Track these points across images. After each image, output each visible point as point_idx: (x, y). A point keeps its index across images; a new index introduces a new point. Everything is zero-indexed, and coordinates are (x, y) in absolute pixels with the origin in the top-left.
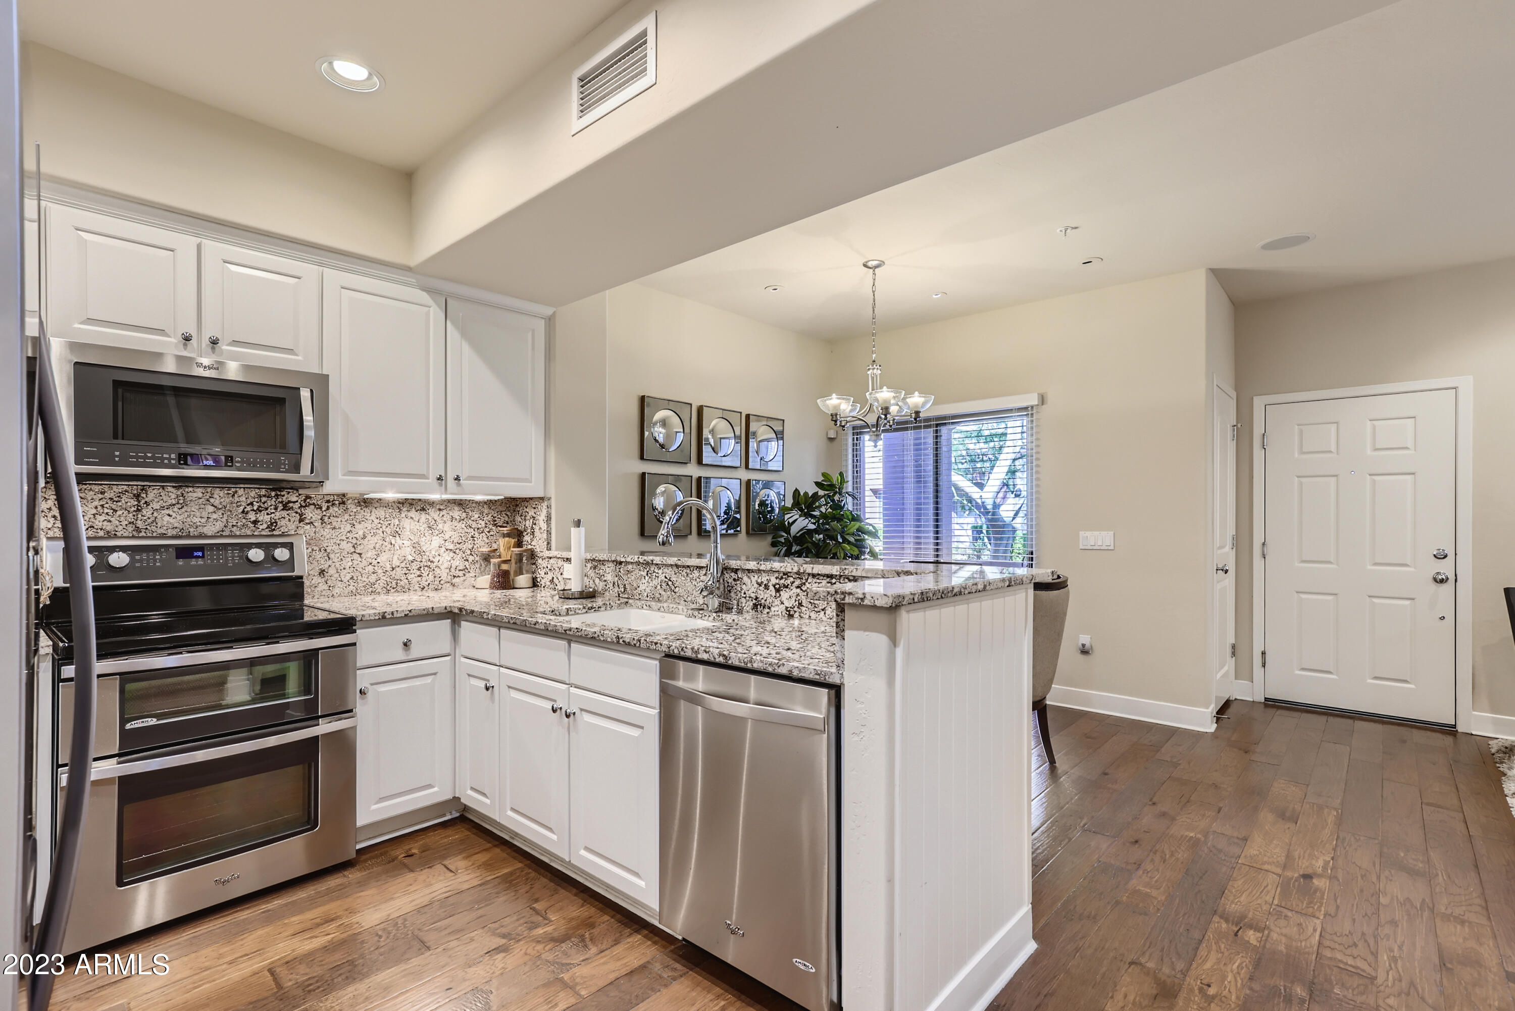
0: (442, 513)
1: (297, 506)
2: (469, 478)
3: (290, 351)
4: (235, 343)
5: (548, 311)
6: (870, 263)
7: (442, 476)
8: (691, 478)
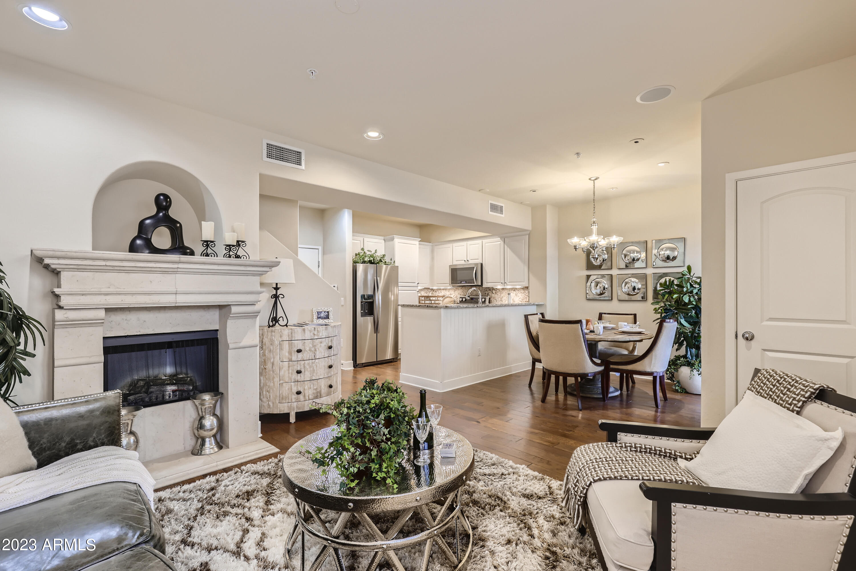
0: (518, 291)
1: (492, 290)
2: (509, 282)
3: (478, 259)
4: (471, 260)
5: (528, 232)
6: (592, 179)
7: (503, 282)
8: (612, 275)
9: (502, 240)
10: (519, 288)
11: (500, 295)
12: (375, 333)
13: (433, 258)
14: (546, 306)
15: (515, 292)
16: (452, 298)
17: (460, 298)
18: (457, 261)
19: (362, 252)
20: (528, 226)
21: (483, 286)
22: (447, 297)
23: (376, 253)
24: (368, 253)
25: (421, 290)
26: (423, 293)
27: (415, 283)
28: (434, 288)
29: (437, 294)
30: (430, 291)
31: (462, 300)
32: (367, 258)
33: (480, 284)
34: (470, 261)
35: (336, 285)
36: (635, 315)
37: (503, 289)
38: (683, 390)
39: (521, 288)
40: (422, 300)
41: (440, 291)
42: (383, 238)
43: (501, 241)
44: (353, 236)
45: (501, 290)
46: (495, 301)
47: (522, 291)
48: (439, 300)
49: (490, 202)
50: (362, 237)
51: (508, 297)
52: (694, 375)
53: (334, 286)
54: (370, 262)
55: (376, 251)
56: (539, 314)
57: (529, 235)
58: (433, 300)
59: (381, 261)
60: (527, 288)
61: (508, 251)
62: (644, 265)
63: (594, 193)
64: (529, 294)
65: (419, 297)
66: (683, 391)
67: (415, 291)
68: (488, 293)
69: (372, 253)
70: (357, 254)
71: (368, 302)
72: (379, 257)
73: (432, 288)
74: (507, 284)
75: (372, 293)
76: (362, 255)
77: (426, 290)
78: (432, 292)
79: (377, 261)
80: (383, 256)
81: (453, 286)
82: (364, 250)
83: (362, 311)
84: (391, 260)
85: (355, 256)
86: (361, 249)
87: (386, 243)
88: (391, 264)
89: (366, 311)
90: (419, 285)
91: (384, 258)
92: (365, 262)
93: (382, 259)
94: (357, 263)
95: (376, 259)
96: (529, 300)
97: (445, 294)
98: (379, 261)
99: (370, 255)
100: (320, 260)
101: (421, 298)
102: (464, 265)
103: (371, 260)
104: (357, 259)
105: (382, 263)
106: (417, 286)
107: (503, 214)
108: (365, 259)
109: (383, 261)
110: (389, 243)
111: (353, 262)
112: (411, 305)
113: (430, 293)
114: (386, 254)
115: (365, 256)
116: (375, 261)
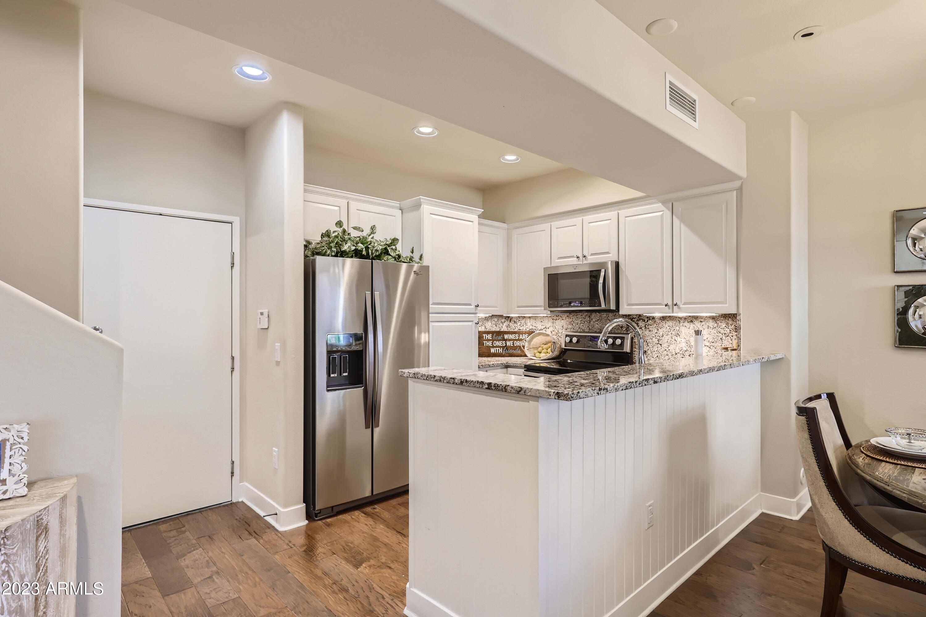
0: (702, 324)
1: (636, 320)
2: (684, 304)
3: (607, 253)
4: (592, 254)
5: (738, 184)
7: (670, 303)
9: (668, 209)
10: (705, 318)
11: (656, 331)
12: (367, 427)
13: (509, 256)
14: (789, 363)
15: (692, 325)
16: (548, 335)
17: (567, 336)
18: (559, 258)
19: (336, 229)
20: (740, 168)
21: (620, 312)
22: (540, 334)
23: (373, 233)
24: (354, 234)
25: (486, 319)
26: (490, 326)
27: (470, 305)
28: (512, 315)
29: (514, 327)
30: (503, 320)
31: (571, 341)
32: (349, 244)
33: (613, 307)
34: (589, 257)
35: (266, 311)
37: (663, 318)
40: (488, 340)
41: (523, 321)
42: (396, 204)
43: (663, 208)
44: (305, 191)
46: (645, 344)
47: (711, 323)
48: (521, 340)
49: (669, 78)
50: (347, 198)
53: (262, 314)
54: (357, 254)
55: (373, 229)
56: (824, 396)
57: (740, 190)
58: (510, 340)
59: (386, 252)
60: (732, 317)
61: (682, 229)
64: (738, 332)
65: (481, 334)
67: (470, 323)
68: (630, 328)
69: (364, 234)
70: (322, 235)
71: (350, 353)
72: (382, 244)
73: (508, 315)
74: (679, 308)
75: (359, 330)
76: (336, 237)
77: (496, 320)
78: (506, 323)
79: (377, 254)
80: (390, 241)
81: (551, 311)
82: (345, 226)
83: (329, 374)
84: (412, 252)
85: (316, 238)
86: (336, 224)
87: (404, 215)
88: (412, 260)
89: (341, 375)
90: (478, 308)
91: (394, 247)
92: (342, 254)
93: (388, 248)
94: (319, 254)
95: (374, 247)
96: (739, 346)
97: (534, 328)
98: (381, 253)
99: (358, 239)
100: (237, 250)
101: (484, 335)
102: (576, 266)
103: (359, 248)
104: (319, 246)
105: (390, 257)
106: (474, 311)
107: (695, 121)
108: (343, 246)
109: (392, 254)
110: (411, 216)
111: (310, 253)
112: (436, 378)
113: (505, 324)
114: (399, 237)
115: (344, 240)
116: (370, 251)
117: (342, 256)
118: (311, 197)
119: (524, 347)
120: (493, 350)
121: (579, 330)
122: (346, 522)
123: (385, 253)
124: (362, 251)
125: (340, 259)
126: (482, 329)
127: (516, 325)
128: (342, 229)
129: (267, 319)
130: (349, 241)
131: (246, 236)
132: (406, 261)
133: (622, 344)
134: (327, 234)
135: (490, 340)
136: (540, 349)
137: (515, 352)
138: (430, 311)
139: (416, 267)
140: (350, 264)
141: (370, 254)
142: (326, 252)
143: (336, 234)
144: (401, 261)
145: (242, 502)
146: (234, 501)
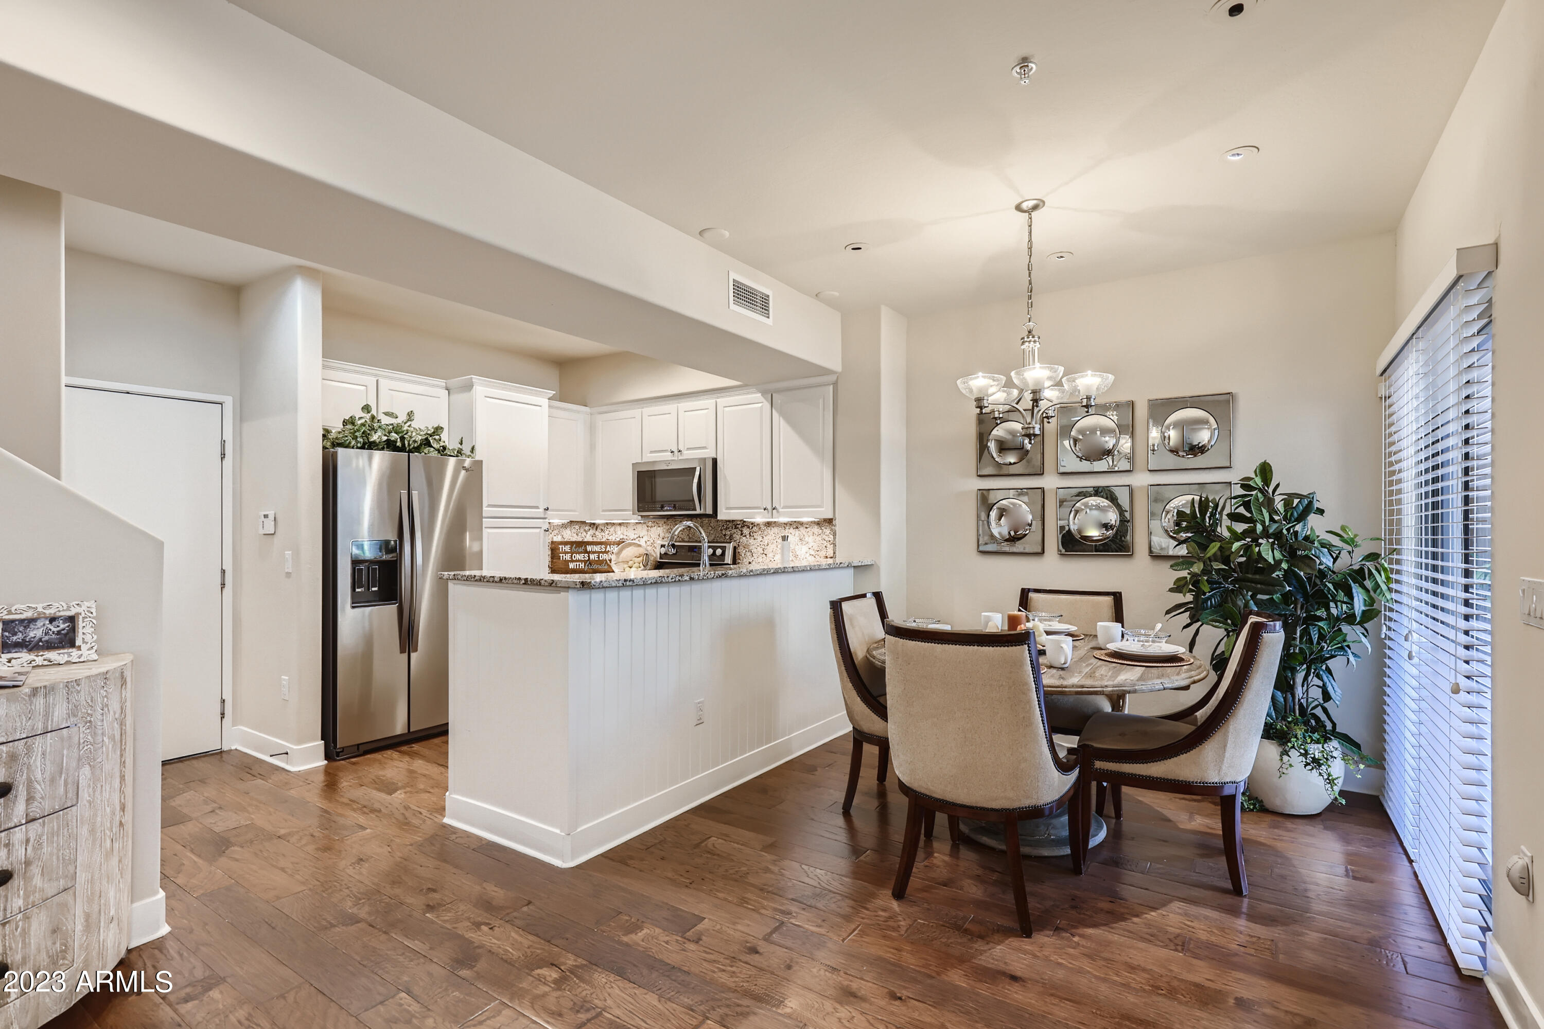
0: (807, 530)
1: (740, 526)
2: (784, 507)
3: (705, 448)
4: (688, 449)
5: (833, 378)
6: (1025, 206)
7: (769, 507)
8: (1043, 490)
9: (767, 401)
10: (807, 523)
11: (761, 539)
12: (402, 651)
13: (592, 447)
14: (878, 568)
15: (798, 533)
16: (640, 546)
17: (663, 546)
18: (651, 452)
19: (363, 415)
20: (834, 362)
21: (719, 518)
22: (630, 545)
23: (410, 420)
24: (386, 420)
25: (564, 526)
26: (570, 535)
27: (537, 507)
28: (597, 522)
29: (600, 536)
30: (587, 528)
31: (667, 552)
32: (379, 433)
33: (709, 511)
34: (685, 452)
35: (271, 514)
36: (1117, 597)
37: (768, 524)
38: (1254, 805)
39: (814, 523)
40: (566, 553)
41: (612, 529)
42: (442, 383)
43: (762, 399)
44: (325, 367)
45: (763, 527)
46: (748, 554)
47: (816, 529)
48: (608, 552)
49: (733, 276)
50: (376, 375)
51: (782, 549)
52: (1291, 765)
53: (266, 516)
54: (390, 445)
55: (410, 415)
56: (870, 596)
57: (835, 384)
58: (594, 553)
59: (427, 443)
60: (830, 521)
61: (781, 424)
62: (1124, 465)
63: (1030, 248)
64: (835, 538)
65: (554, 545)
66: (1255, 807)
67: (538, 530)
68: (731, 536)
69: (399, 421)
70: (344, 421)
71: (381, 563)
72: (422, 433)
73: (592, 522)
74: (778, 512)
75: (392, 537)
76: (363, 425)
77: (577, 527)
78: (591, 532)
79: (416, 445)
80: (433, 430)
81: (642, 516)
82: (374, 412)
83: (353, 589)
84: (461, 444)
85: (336, 426)
86: (363, 408)
87: (452, 397)
88: (460, 453)
89: (369, 589)
90: (548, 512)
91: (437, 437)
92: (370, 446)
93: (430, 439)
94: (341, 445)
95: (411, 437)
96: (834, 553)
97: (625, 537)
98: (421, 445)
99: (391, 427)
100: (228, 436)
101: (560, 546)
102: (668, 462)
103: (393, 439)
104: (341, 436)
105: (432, 449)
106: (542, 516)
107: (768, 317)
108: (371, 435)
109: (435, 445)
110: (459, 398)
111: (329, 444)
112: (476, 578)
113: (589, 533)
114: (445, 425)
115: (372, 429)
116: (406, 443)
117: (370, 448)
118: (332, 374)
119: (610, 561)
120: (571, 566)
121: (678, 539)
122: (375, 760)
123: (425, 445)
124: (396, 442)
125: (365, 452)
126: (558, 539)
127: (603, 534)
128: (370, 414)
129: (273, 523)
130: (379, 430)
131: (241, 420)
132: (452, 454)
133: (723, 554)
134: (351, 421)
135: (568, 553)
136: (631, 563)
137: (600, 567)
138: (484, 515)
139: (468, 462)
140: (379, 458)
141: (406, 445)
142: (350, 443)
143: (362, 421)
144: (446, 455)
145: (236, 749)
146: (225, 748)
